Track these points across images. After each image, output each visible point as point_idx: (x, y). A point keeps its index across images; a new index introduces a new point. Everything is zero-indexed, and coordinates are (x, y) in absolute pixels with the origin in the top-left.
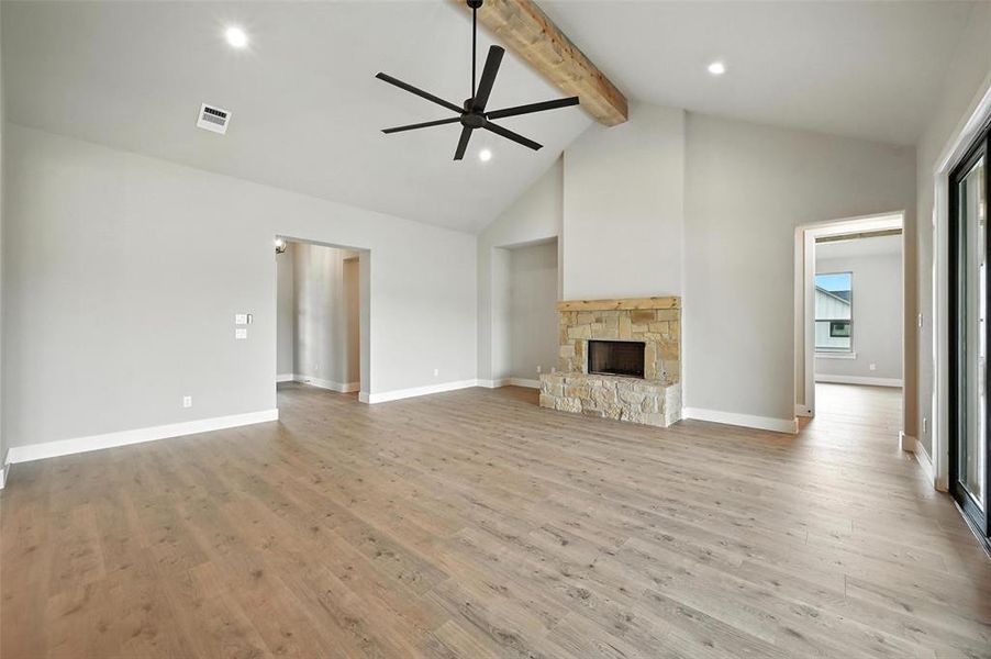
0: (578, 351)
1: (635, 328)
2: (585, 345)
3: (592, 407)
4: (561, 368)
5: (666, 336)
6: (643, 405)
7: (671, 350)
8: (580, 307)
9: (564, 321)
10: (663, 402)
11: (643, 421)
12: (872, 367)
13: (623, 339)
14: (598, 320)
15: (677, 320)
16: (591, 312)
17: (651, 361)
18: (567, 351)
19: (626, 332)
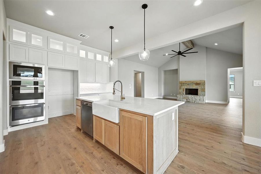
0: (183, 90)
1: (196, 86)
2: (185, 89)
3: (189, 100)
4: (180, 93)
5: (203, 87)
6: (200, 100)
7: (203, 90)
8: (184, 82)
9: (180, 85)
10: (204, 99)
11: (200, 102)
12: (239, 94)
13: (193, 88)
14: (188, 85)
15: (205, 85)
16: (186, 83)
17: (199, 92)
18: (181, 91)
19: (194, 87)
